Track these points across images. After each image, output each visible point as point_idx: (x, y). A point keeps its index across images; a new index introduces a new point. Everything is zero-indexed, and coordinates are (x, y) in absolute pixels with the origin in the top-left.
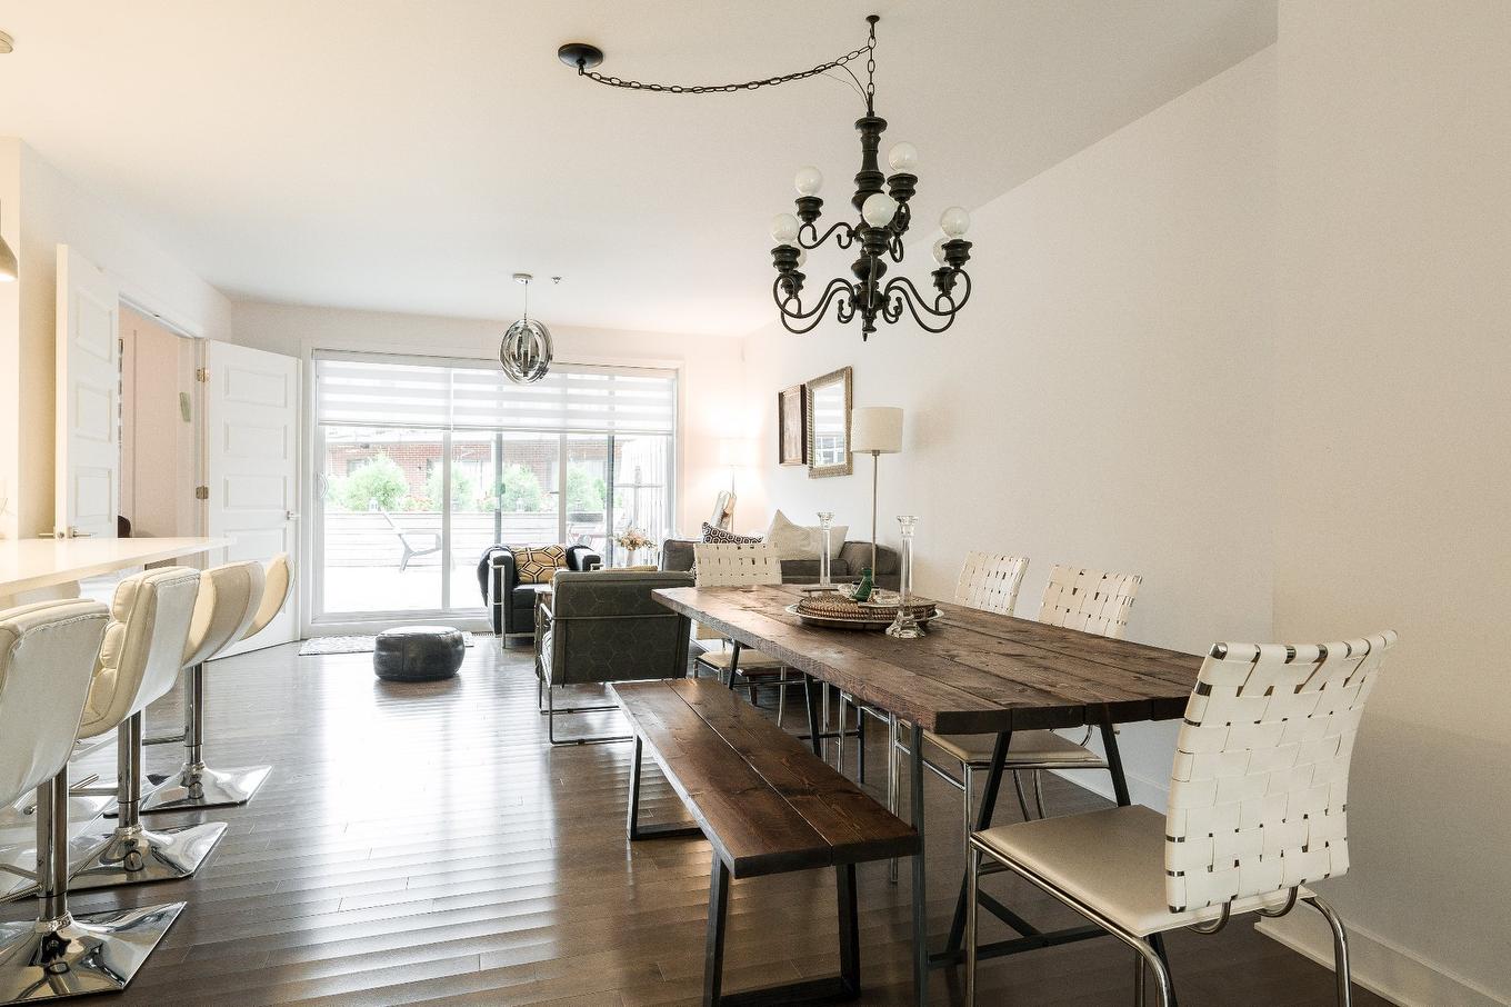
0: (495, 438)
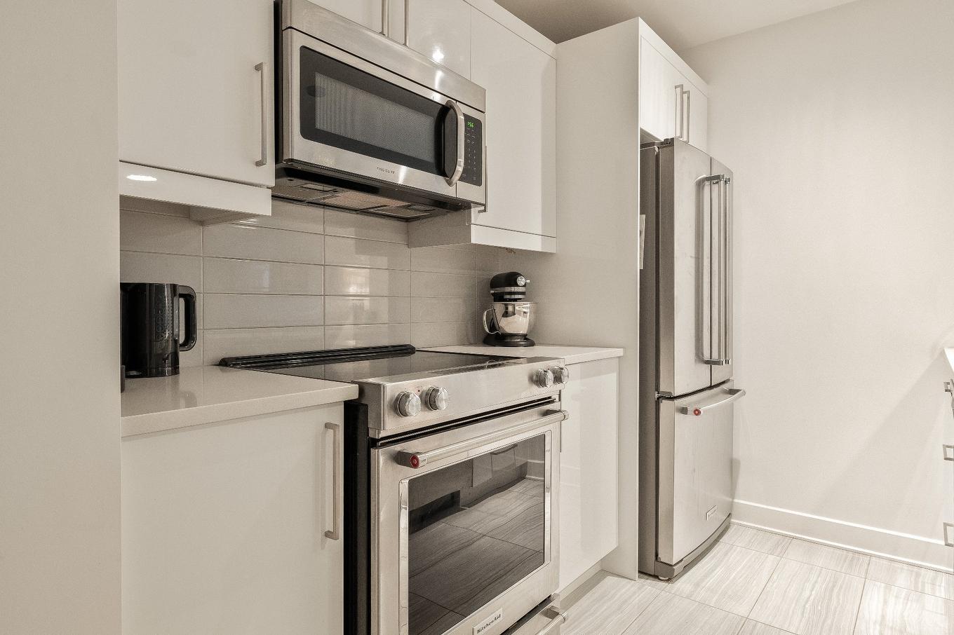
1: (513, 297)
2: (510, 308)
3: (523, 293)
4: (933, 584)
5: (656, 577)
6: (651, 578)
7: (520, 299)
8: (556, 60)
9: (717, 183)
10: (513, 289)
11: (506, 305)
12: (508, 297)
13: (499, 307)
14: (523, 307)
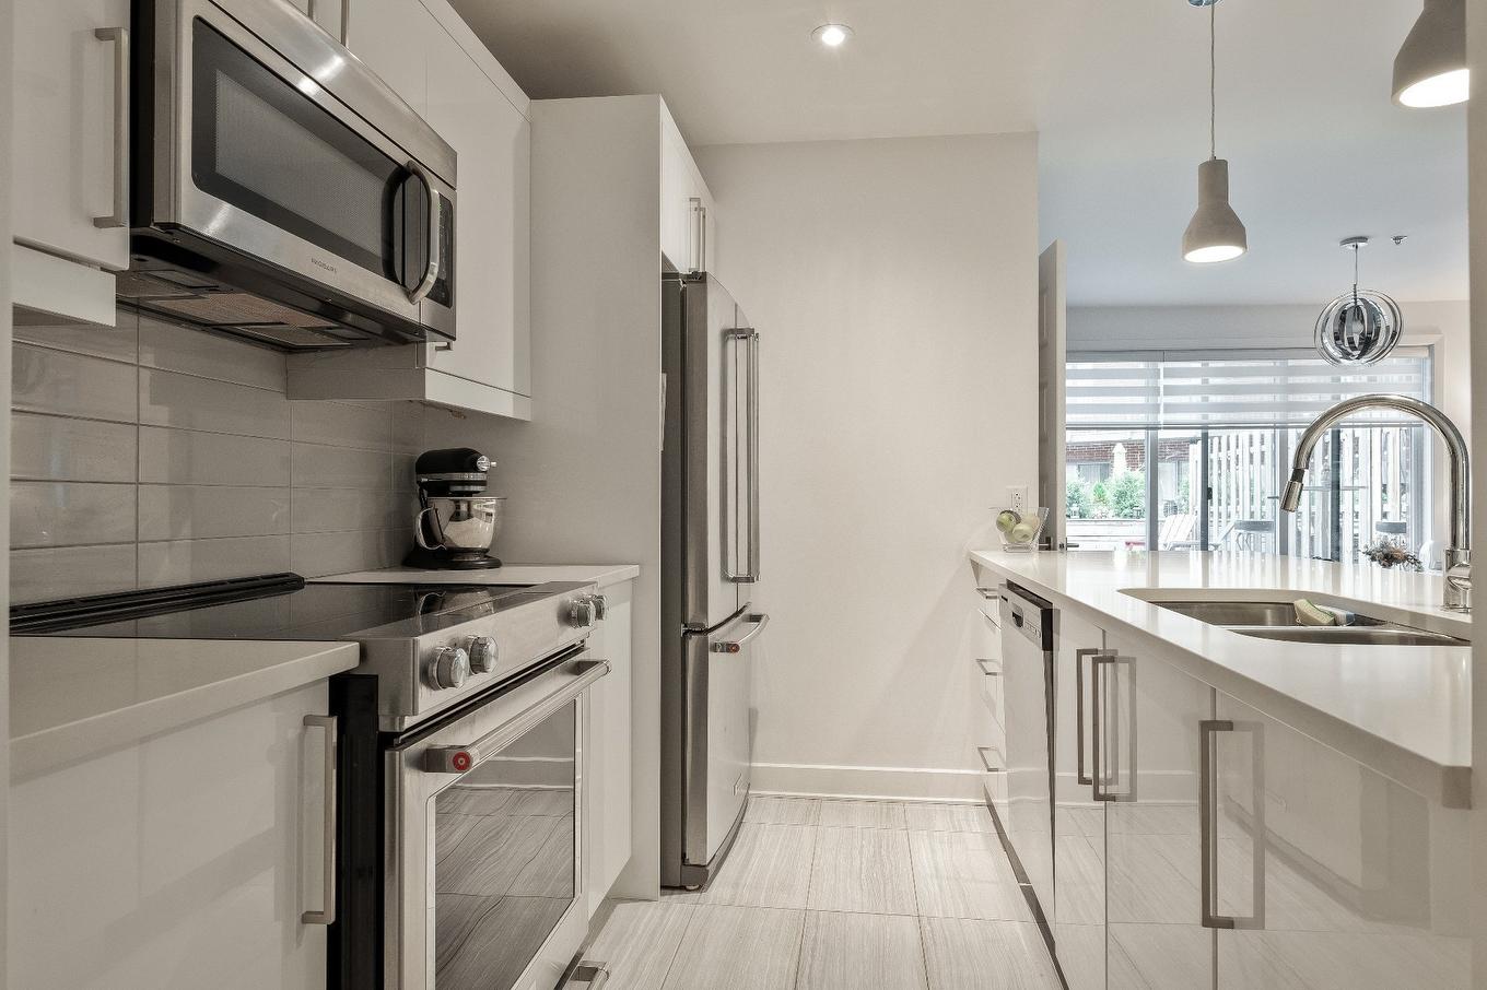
0: (1200, 436)
1: (467, 489)
2: (464, 507)
3: (482, 483)
4: (967, 820)
5: (682, 888)
6: (676, 892)
7: (477, 492)
8: (532, 125)
9: (746, 338)
10: (472, 476)
11: (457, 501)
12: (459, 488)
13: (443, 506)
14: (486, 504)
